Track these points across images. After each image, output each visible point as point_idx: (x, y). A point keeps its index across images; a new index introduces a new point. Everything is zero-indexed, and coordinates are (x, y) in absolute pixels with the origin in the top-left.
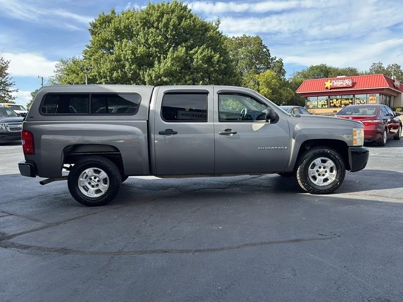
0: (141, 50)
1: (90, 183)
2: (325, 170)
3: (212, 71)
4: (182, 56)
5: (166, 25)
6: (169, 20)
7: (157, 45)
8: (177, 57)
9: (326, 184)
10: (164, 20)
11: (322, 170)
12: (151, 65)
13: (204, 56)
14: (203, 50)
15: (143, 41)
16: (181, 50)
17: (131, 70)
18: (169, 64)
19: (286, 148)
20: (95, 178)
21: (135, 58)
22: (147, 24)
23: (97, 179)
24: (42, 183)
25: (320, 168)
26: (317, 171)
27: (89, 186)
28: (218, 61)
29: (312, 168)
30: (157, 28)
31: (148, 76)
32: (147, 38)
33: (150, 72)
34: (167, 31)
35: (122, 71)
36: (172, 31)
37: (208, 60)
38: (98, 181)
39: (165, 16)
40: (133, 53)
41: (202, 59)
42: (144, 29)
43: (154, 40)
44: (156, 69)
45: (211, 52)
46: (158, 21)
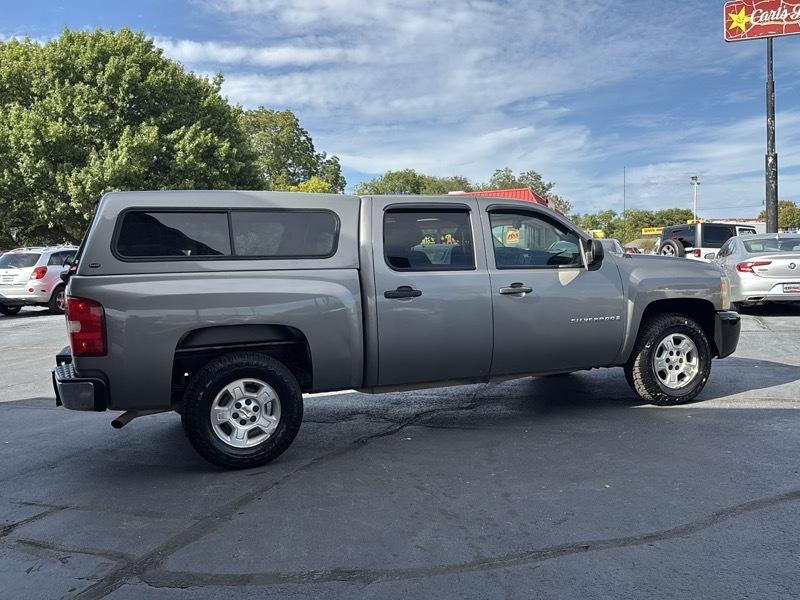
0: (56, 128)
1: (236, 416)
2: (679, 357)
3: (215, 176)
4: (152, 144)
5: (115, 79)
6: (120, 70)
7: (92, 120)
8: (140, 146)
9: (682, 384)
10: (110, 68)
11: (674, 358)
12: (81, 161)
13: (199, 145)
14: (196, 134)
15: (60, 109)
16: (149, 133)
17: (34, 170)
18: (123, 160)
19: (618, 317)
20: (248, 402)
21: (44, 144)
22: (66, 72)
23: (253, 404)
24: (117, 424)
25: (671, 354)
26: (668, 360)
27: (234, 423)
28: (228, 156)
29: (659, 355)
30: (93, 83)
31: (76, 184)
32: (70, 104)
33: (81, 175)
34: (114, 91)
35: (11, 171)
36: (127, 93)
37: (208, 153)
38: (256, 409)
39: (113, 61)
40: (38, 135)
41: (194, 151)
42: (62, 83)
43: (86, 109)
44: (95, 170)
45: (212, 137)
46: (94, 68)
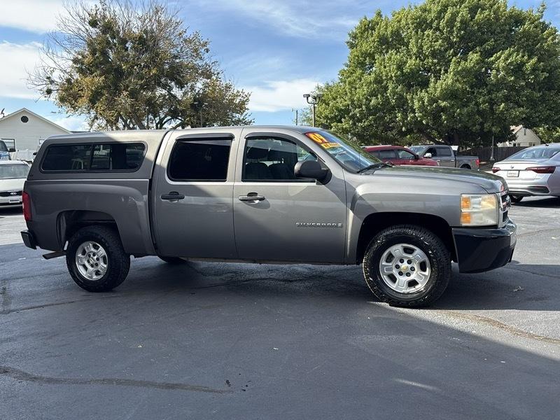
0: (411, 63)
1: (88, 262)
3: (522, 86)
4: (472, 68)
5: (451, 23)
6: (454, 16)
7: (434, 54)
8: (463, 70)
9: (412, 290)
10: (448, 15)
12: (424, 84)
13: (511, 63)
14: (510, 55)
15: (415, 50)
16: (474, 57)
17: (394, 93)
18: (450, 82)
19: (340, 225)
20: (94, 255)
21: (403, 74)
22: (421, 24)
23: (96, 256)
24: (45, 256)
25: (402, 261)
26: (398, 267)
28: (534, 69)
29: (388, 261)
30: (437, 29)
31: (419, 101)
32: (421, 45)
33: (422, 94)
34: (451, 32)
35: (383, 96)
36: (459, 30)
37: (518, 69)
38: (98, 259)
39: (450, 10)
40: (400, 67)
41: (506, 69)
42: (417, 32)
43: (431, 46)
44: (431, 90)
45: (523, 57)
46: (439, 18)
